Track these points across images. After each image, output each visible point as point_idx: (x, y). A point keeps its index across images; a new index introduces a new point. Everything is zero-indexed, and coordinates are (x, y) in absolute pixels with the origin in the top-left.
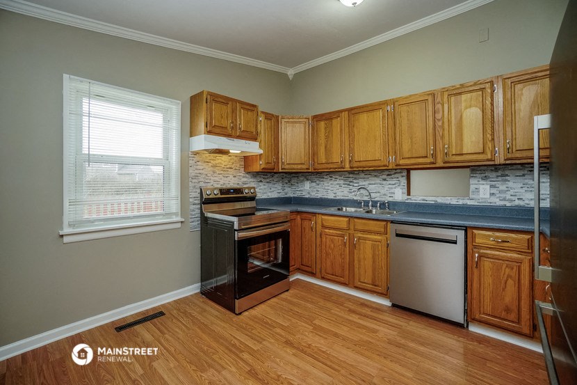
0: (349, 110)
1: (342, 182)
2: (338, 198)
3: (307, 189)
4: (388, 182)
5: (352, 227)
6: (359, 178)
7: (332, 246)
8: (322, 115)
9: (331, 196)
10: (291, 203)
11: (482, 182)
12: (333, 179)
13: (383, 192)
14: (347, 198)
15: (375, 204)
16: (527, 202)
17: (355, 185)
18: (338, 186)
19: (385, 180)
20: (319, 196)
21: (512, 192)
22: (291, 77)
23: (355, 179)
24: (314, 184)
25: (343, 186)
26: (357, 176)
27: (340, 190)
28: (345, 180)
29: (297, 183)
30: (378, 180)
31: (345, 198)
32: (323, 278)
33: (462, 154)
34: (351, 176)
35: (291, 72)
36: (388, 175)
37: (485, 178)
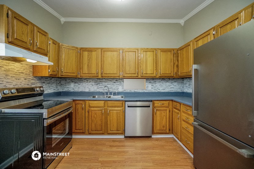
0: (102, 49)
1: (93, 83)
2: (91, 91)
3: (72, 87)
4: (116, 84)
5: (106, 105)
6: (102, 82)
7: (96, 116)
8: (86, 48)
9: (87, 90)
10: (61, 95)
11: (149, 84)
12: (89, 82)
13: (114, 88)
14: (96, 91)
15: (111, 93)
16: (161, 90)
17: (101, 85)
18: (91, 85)
19: (115, 82)
20: (80, 90)
21: (157, 87)
22: (62, 23)
23: (101, 82)
24: (77, 84)
25: (94, 85)
26: (101, 81)
27: (92, 87)
28: (95, 82)
29: (65, 84)
30: (111, 83)
31: (95, 91)
32: (90, 134)
33: (147, 74)
34: (98, 80)
35: (63, 20)
36: (116, 80)
37: (150, 83)
